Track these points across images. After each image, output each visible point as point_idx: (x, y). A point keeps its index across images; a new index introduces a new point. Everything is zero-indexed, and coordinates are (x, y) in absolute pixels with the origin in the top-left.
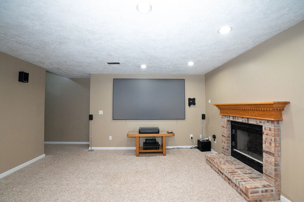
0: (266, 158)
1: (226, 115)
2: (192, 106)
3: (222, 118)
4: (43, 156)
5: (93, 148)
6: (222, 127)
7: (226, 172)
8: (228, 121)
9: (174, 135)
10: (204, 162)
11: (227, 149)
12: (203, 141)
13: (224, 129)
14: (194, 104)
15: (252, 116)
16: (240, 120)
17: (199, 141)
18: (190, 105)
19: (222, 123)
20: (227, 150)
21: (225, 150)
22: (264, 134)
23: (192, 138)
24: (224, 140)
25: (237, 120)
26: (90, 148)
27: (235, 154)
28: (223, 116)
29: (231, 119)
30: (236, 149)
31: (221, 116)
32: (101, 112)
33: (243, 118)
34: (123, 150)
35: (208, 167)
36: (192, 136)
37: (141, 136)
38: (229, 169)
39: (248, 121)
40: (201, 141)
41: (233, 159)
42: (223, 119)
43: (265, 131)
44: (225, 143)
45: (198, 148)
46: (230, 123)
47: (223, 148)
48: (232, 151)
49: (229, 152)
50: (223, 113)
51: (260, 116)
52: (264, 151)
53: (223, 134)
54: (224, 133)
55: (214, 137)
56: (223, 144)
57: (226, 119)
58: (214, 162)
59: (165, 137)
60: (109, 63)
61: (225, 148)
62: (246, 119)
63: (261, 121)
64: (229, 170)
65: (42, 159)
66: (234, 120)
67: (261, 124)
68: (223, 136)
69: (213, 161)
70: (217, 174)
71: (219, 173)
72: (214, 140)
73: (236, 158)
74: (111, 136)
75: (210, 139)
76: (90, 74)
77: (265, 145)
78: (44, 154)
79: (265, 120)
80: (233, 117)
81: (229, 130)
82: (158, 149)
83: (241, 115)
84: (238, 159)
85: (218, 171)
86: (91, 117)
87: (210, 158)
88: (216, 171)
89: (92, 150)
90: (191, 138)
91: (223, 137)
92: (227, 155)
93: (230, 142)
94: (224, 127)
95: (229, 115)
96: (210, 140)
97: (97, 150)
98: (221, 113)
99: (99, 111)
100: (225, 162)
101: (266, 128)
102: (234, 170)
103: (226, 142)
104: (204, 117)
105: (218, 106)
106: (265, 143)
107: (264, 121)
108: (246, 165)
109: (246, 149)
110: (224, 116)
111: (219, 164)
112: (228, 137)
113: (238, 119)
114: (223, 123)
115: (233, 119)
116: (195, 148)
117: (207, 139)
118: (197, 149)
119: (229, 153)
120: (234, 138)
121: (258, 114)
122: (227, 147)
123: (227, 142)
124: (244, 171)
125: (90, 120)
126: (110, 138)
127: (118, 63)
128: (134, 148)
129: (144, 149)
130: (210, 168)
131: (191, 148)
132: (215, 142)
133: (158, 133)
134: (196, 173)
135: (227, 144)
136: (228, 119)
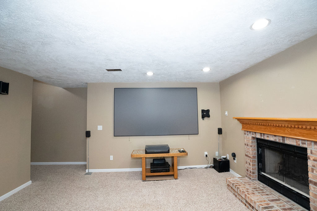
0: (314, 191)
1: (250, 131)
2: (206, 119)
3: (245, 134)
4: (30, 182)
5: (91, 171)
6: (245, 145)
7: (259, 207)
8: (253, 138)
9: (187, 155)
10: (225, 189)
11: (253, 172)
12: (220, 159)
13: (248, 147)
14: (209, 116)
15: (290, 134)
16: (272, 139)
17: (215, 160)
18: (203, 117)
19: (245, 141)
20: (253, 173)
21: (251, 173)
22: (310, 159)
23: (206, 156)
24: (249, 161)
25: (266, 138)
26: (87, 171)
27: (262, 179)
28: (246, 132)
29: (258, 136)
30: (265, 172)
31: (243, 132)
32: (100, 128)
33: (275, 136)
34: (126, 173)
35: (231, 195)
36: (206, 153)
37: (148, 157)
38: (261, 201)
39: (283, 140)
40: (218, 159)
41: (261, 186)
42: (246, 135)
43: (311, 155)
44: (250, 164)
45: (214, 167)
46: (255, 140)
47: (248, 171)
48: (258, 174)
49: (256, 175)
50: (247, 129)
51: (303, 136)
52: (311, 182)
53: (246, 154)
54: (247, 152)
55: (234, 155)
56: (247, 165)
57: (250, 136)
58: (240, 191)
59: (176, 157)
60: (108, 70)
61: (250, 171)
62: (281, 138)
63: (304, 142)
64: (262, 203)
65: (27, 188)
66: (262, 138)
67: (305, 146)
68: (246, 155)
69: (238, 189)
70: (244, 206)
71: (247, 205)
72: (234, 159)
73: (266, 184)
74: (112, 156)
75: (229, 157)
76: (87, 83)
77: (312, 173)
78: (31, 181)
79: (312, 141)
80: (261, 134)
81: (255, 149)
82: (169, 171)
83: (273, 133)
84: (269, 186)
85: (246, 202)
86: (88, 134)
87: (233, 184)
88: (242, 202)
89: (89, 174)
90: (205, 156)
91: (246, 157)
92: (253, 180)
93: (256, 163)
94: (248, 145)
95: (255, 131)
96: (228, 158)
97: (96, 173)
98: (243, 128)
99: (98, 126)
100: (254, 190)
101: (313, 152)
102: (268, 204)
103: (251, 163)
104: (220, 131)
105: (240, 120)
106: (313, 172)
107: (308, 142)
108: (281, 195)
109: (277, 172)
110: (248, 131)
111: (246, 193)
112: (254, 157)
113: (267, 137)
114: (247, 140)
115: (261, 136)
116: (210, 167)
117: (225, 157)
118: (213, 169)
119: (255, 177)
120: (261, 159)
121: (299, 133)
122: (253, 170)
123: (253, 164)
124: (281, 205)
125: (87, 137)
126: (112, 158)
127: (120, 70)
128: (140, 169)
129: (151, 172)
130: (234, 196)
131: (206, 168)
132: (235, 161)
133: (168, 152)
135: (252, 166)
136: (254, 136)
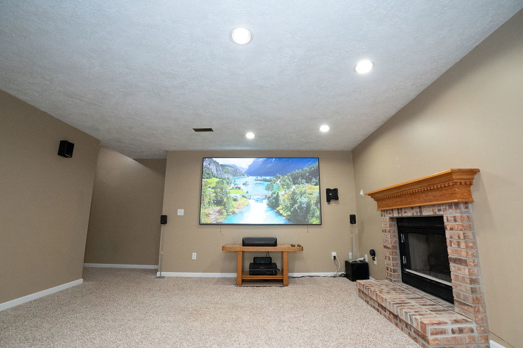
0: (455, 271)
1: (386, 208)
2: (333, 202)
3: (382, 215)
4: (80, 281)
5: (164, 274)
6: (383, 231)
7: (390, 303)
8: (392, 219)
9: (302, 250)
10: (355, 296)
11: (393, 269)
12: (355, 262)
13: (386, 234)
14: (336, 198)
15: (426, 201)
16: (409, 214)
17: (347, 263)
18: (329, 200)
19: (383, 225)
20: (395, 271)
21: (391, 271)
22: (447, 229)
23: (335, 257)
24: (388, 254)
25: (404, 215)
26: (158, 274)
27: (409, 279)
28: (383, 213)
29: (396, 215)
30: (410, 269)
31: (380, 212)
32: (181, 212)
33: (412, 208)
34: (213, 278)
35: (361, 302)
36: (334, 254)
37: (245, 250)
38: (395, 299)
39: (421, 212)
40: (350, 262)
41: (404, 287)
42: (383, 217)
43: (448, 223)
44: (389, 259)
45: (346, 276)
46: (395, 223)
47: (388, 270)
48: (402, 273)
49: (398, 275)
50: (382, 207)
51: (437, 200)
52: (451, 258)
53: (385, 244)
54: (386, 241)
55: (373, 253)
56: (386, 261)
57: (387, 217)
58: (371, 291)
59: (287, 253)
60: (196, 130)
61: (391, 269)
62: (418, 210)
63: (439, 208)
64: (395, 300)
65: (78, 287)
66: (400, 215)
67: (441, 213)
68: (385, 247)
69: (368, 290)
70: (376, 312)
71: (380, 309)
72: (373, 260)
73: (411, 285)
74: (195, 254)
75: (367, 258)
76: (167, 151)
77: (451, 248)
78: (82, 279)
79: (446, 204)
80: (398, 209)
81: (395, 236)
82: (275, 274)
83: (409, 204)
84: (414, 286)
85: (378, 306)
86: (164, 220)
87: (363, 285)
88: (374, 308)
89: (160, 277)
90: (333, 258)
91: (385, 249)
92: (395, 281)
93: (398, 257)
94: (385, 232)
95: (391, 208)
96: (367, 261)
97: (169, 277)
98: (379, 207)
99: (178, 210)
100: (390, 290)
101: (449, 218)
102: (403, 301)
103: (391, 257)
104: (353, 219)
105: (372, 195)
106: (451, 245)
107: (444, 207)
108: (428, 294)
109: (428, 268)
110: (384, 211)
111: (378, 293)
112: (394, 247)
113: (405, 212)
114: (384, 224)
115: (399, 213)
116: (341, 276)
117: (362, 259)
118: (345, 278)
119: (398, 278)
120: (404, 249)
121: (434, 197)
122: (393, 266)
123: (392, 258)
124: (422, 302)
125: (161, 223)
126: (194, 256)
127: (210, 130)
128: (234, 275)
129: (250, 275)
130: (365, 303)
131: (334, 277)
132: (375, 262)
133: (275, 244)
134: (339, 310)
135: (393, 261)
136: (391, 216)
